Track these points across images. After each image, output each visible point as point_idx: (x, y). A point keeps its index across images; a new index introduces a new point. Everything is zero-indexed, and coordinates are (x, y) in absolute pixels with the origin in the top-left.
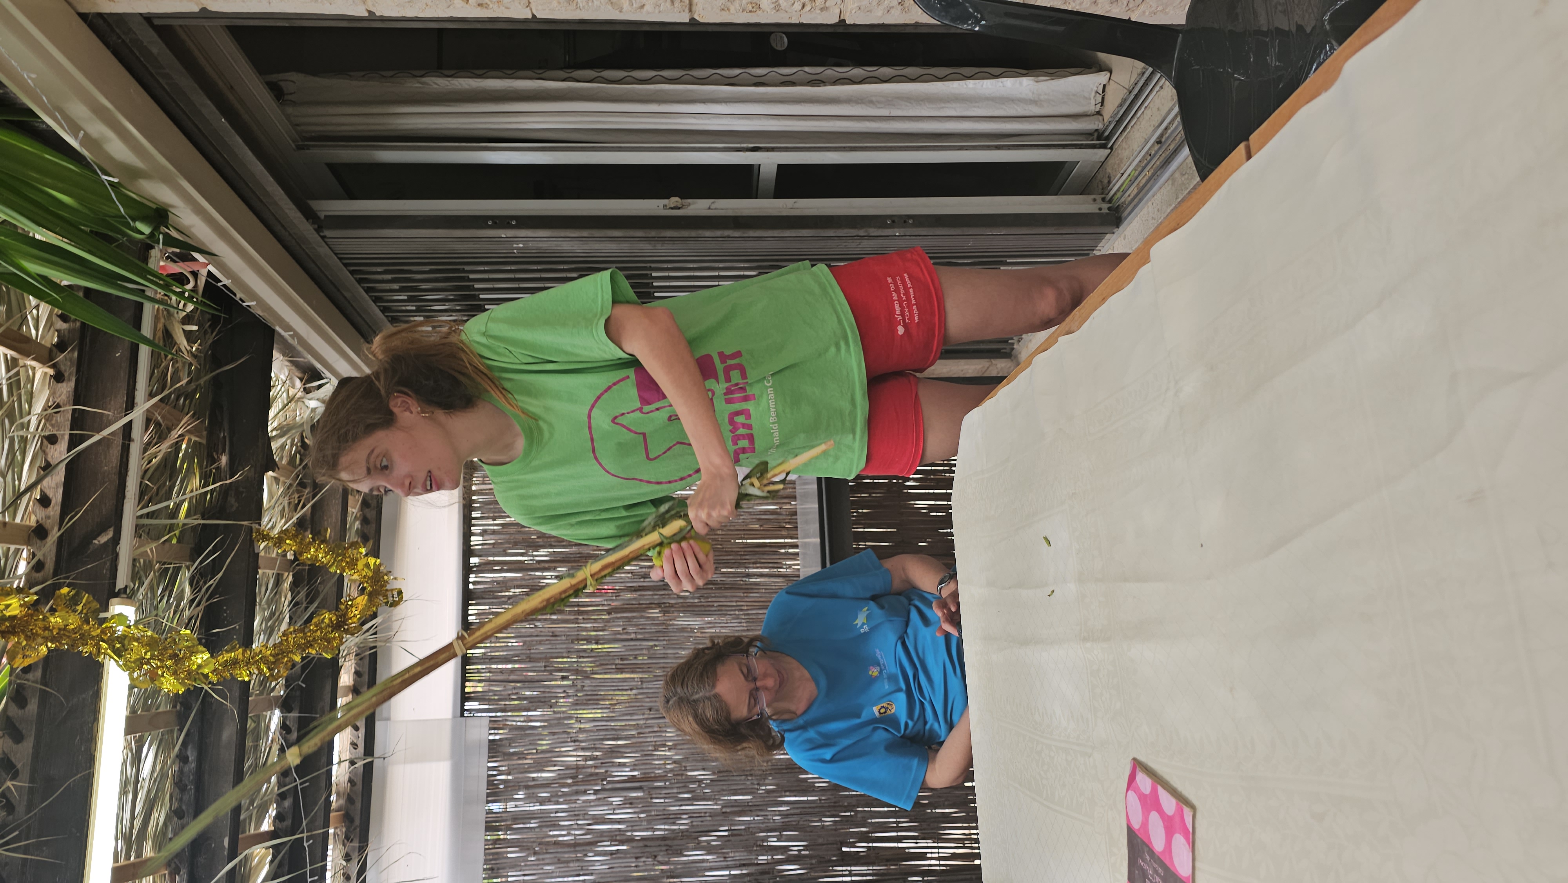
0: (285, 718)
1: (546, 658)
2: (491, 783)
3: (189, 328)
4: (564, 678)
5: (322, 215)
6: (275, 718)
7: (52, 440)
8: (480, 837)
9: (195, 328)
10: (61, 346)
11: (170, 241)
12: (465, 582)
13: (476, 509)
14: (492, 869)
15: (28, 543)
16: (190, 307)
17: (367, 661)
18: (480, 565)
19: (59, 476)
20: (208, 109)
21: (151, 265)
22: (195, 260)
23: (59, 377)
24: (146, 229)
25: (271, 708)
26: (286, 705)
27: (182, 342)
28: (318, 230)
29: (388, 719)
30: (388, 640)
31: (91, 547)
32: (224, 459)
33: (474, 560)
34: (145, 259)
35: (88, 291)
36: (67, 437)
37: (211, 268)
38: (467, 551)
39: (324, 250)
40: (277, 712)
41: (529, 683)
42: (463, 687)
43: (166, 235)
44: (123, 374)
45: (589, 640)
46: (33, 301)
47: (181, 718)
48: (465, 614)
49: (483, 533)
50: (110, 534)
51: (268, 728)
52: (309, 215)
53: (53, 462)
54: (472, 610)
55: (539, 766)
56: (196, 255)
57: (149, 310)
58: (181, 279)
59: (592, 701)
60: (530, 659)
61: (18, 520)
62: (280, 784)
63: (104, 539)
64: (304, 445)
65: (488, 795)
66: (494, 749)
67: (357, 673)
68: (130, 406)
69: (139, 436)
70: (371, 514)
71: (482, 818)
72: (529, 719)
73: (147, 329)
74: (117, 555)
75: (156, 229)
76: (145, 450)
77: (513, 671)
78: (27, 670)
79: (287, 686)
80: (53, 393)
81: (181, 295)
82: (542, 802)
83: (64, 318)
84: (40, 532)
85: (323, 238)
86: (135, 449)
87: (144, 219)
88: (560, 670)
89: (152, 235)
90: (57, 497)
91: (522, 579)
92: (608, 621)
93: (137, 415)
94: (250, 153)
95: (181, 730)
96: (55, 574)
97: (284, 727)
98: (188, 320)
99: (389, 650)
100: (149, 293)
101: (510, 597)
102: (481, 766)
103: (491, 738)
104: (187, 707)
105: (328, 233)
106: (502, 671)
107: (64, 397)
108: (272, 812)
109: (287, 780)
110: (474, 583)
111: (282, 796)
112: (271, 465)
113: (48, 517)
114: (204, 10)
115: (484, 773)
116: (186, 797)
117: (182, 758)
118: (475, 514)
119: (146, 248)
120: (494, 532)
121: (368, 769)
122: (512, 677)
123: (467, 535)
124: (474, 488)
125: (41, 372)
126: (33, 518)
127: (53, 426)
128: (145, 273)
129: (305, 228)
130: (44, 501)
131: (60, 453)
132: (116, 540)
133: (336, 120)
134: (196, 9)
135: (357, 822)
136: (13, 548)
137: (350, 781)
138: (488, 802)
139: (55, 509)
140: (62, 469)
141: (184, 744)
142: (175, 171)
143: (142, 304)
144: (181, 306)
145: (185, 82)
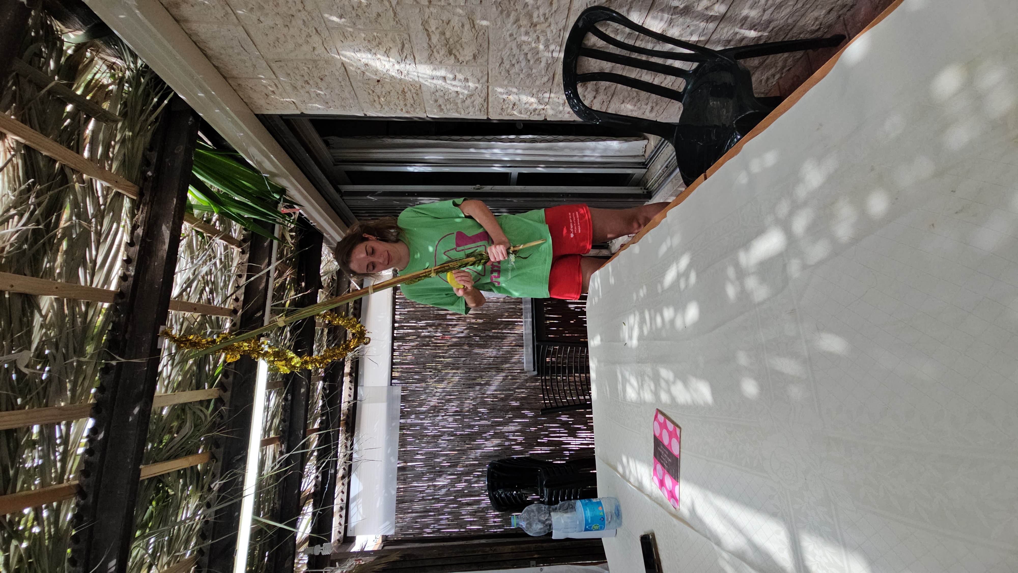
0: (324, 385)
1: (424, 364)
2: (402, 412)
3: (291, 234)
4: (430, 372)
5: (343, 191)
6: (320, 385)
7: (240, 276)
8: (398, 432)
9: (294, 234)
10: (244, 241)
11: (285, 201)
12: (393, 333)
13: (397, 305)
14: (402, 445)
15: (230, 315)
16: (293, 226)
17: (355, 363)
18: (399, 327)
19: (242, 290)
20: (302, 150)
21: (279, 209)
22: (295, 208)
23: (243, 252)
24: (278, 197)
25: (319, 381)
26: (324, 380)
27: (289, 239)
28: (341, 197)
29: (363, 386)
30: (363, 355)
31: (254, 318)
32: (303, 284)
33: (396, 325)
34: (276, 207)
35: (254, 219)
36: (246, 276)
37: (301, 211)
38: (394, 321)
39: (343, 204)
40: (321, 382)
41: (417, 373)
42: (392, 374)
43: (284, 198)
44: (267, 251)
45: (440, 357)
46: (234, 223)
47: (285, 384)
48: (393, 346)
49: (400, 314)
50: (261, 313)
51: (317, 388)
52: (338, 190)
53: (240, 285)
54: (396, 344)
55: (421, 405)
56: (295, 206)
57: (277, 227)
58: (290, 215)
59: (441, 381)
60: (417, 364)
61: (226, 307)
62: (322, 410)
63: (259, 314)
64: (333, 279)
65: (401, 416)
66: (404, 399)
67: (351, 368)
68: (269, 264)
69: (273, 275)
70: (357, 306)
71: (398, 425)
72: (417, 387)
73: (276, 234)
74: (264, 321)
75: (281, 196)
76: (274, 280)
77: (411, 368)
78: (230, 364)
79: (325, 372)
80: (241, 258)
81: (289, 221)
82: (422, 419)
83: (245, 229)
84: (235, 311)
85: (343, 199)
86: (271, 280)
87: (277, 193)
88: (429, 368)
89: (280, 199)
90: (242, 298)
91: (415, 332)
92: (447, 350)
93: (272, 267)
94: (317, 167)
95: (285, 389)
96: (240, 328)
97: (324, 388)
98: (291, 231)
99: (363, 359)
100: (278, 220)
101: (410, 340)
102: (398, 405)
103: (403, 394)
104: (288, 380)
105: (345, 198)
106: (407, 368)
107: (245, 260)
108: (319, 421)
109: (325, 408)
110: (397, 334)
111: (322, 415)
112: (322, 287)
113: (238, 306)
114: (302, 113)
115: (399, 408)
116: (287, 414)
117: (286, 399)
118: (397, 307)
119: (277, 202)
120: (404, 314)
121: (355, 405)
122: (411, 371)
123: (394, 315)
124: (397, 297)
125: (236, 250)
126: (232, 306)
127: (240, 271)
128: (276, 212)
129: (337, 196)
130: (237, 300)
131: (243, 281)
132: (263, 315)
133: (348, 155)
134: (299, 113)
135: (350, 425)
136: (224, 317)
137: (348, 409)
138: (401, 419)
139: (240, 303)
140: (244, 287)
141: (287, 394)
142: (288, 173)
143: (274, 225)
144: (289, 225)
145: (294, 141)
